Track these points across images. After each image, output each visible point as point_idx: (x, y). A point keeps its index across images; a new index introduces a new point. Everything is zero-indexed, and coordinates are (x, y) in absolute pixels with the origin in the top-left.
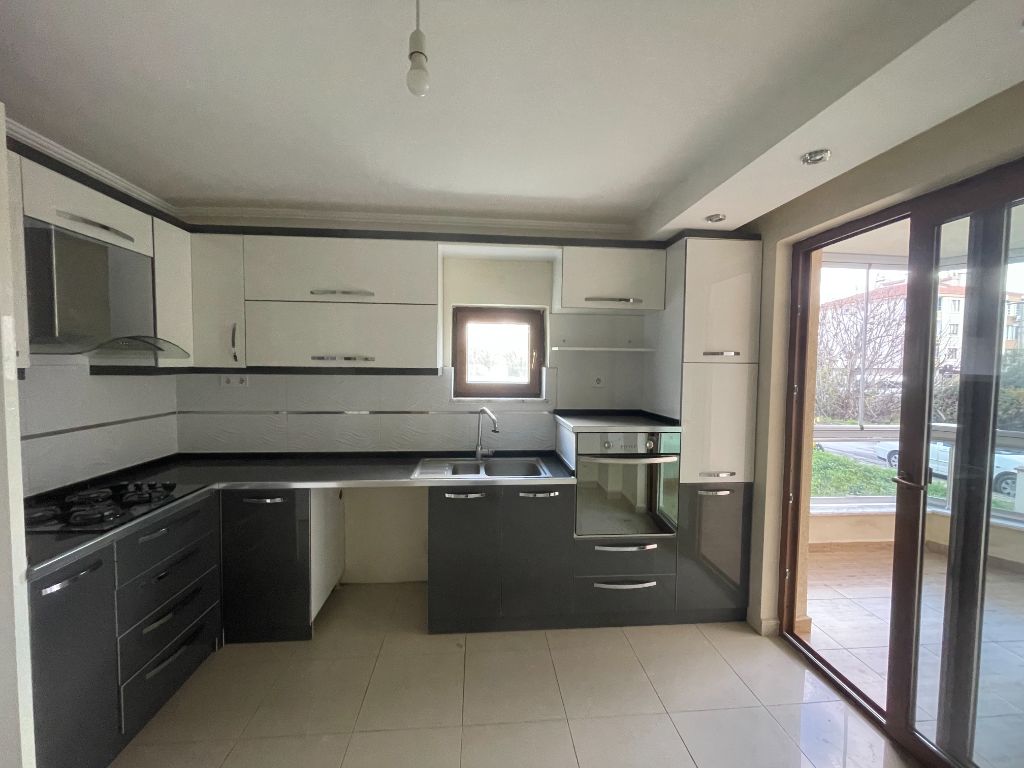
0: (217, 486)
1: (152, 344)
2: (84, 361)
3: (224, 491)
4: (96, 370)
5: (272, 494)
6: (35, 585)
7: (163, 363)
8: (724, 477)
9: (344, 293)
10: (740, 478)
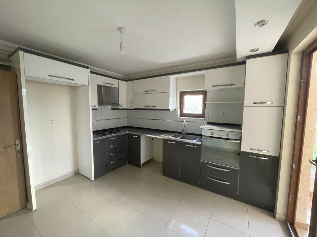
0: (126, 132)
1: (118, 105)
2: (110, 107)
3: (128, 133)
4: (112, 109)
5: (136, 135)
6: (94, 142)
7: (120, 108)
8: (265, 152)
9: (152, 91)
10: (271, 154)
